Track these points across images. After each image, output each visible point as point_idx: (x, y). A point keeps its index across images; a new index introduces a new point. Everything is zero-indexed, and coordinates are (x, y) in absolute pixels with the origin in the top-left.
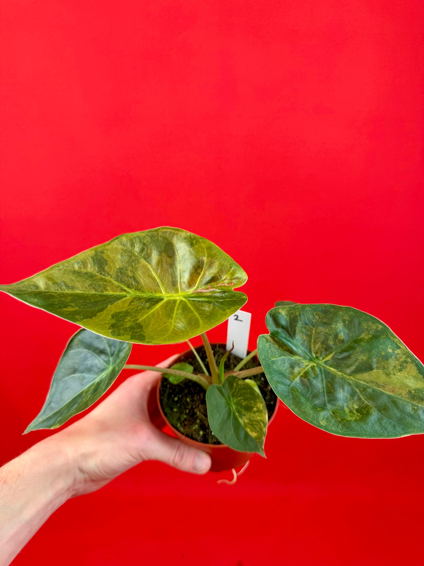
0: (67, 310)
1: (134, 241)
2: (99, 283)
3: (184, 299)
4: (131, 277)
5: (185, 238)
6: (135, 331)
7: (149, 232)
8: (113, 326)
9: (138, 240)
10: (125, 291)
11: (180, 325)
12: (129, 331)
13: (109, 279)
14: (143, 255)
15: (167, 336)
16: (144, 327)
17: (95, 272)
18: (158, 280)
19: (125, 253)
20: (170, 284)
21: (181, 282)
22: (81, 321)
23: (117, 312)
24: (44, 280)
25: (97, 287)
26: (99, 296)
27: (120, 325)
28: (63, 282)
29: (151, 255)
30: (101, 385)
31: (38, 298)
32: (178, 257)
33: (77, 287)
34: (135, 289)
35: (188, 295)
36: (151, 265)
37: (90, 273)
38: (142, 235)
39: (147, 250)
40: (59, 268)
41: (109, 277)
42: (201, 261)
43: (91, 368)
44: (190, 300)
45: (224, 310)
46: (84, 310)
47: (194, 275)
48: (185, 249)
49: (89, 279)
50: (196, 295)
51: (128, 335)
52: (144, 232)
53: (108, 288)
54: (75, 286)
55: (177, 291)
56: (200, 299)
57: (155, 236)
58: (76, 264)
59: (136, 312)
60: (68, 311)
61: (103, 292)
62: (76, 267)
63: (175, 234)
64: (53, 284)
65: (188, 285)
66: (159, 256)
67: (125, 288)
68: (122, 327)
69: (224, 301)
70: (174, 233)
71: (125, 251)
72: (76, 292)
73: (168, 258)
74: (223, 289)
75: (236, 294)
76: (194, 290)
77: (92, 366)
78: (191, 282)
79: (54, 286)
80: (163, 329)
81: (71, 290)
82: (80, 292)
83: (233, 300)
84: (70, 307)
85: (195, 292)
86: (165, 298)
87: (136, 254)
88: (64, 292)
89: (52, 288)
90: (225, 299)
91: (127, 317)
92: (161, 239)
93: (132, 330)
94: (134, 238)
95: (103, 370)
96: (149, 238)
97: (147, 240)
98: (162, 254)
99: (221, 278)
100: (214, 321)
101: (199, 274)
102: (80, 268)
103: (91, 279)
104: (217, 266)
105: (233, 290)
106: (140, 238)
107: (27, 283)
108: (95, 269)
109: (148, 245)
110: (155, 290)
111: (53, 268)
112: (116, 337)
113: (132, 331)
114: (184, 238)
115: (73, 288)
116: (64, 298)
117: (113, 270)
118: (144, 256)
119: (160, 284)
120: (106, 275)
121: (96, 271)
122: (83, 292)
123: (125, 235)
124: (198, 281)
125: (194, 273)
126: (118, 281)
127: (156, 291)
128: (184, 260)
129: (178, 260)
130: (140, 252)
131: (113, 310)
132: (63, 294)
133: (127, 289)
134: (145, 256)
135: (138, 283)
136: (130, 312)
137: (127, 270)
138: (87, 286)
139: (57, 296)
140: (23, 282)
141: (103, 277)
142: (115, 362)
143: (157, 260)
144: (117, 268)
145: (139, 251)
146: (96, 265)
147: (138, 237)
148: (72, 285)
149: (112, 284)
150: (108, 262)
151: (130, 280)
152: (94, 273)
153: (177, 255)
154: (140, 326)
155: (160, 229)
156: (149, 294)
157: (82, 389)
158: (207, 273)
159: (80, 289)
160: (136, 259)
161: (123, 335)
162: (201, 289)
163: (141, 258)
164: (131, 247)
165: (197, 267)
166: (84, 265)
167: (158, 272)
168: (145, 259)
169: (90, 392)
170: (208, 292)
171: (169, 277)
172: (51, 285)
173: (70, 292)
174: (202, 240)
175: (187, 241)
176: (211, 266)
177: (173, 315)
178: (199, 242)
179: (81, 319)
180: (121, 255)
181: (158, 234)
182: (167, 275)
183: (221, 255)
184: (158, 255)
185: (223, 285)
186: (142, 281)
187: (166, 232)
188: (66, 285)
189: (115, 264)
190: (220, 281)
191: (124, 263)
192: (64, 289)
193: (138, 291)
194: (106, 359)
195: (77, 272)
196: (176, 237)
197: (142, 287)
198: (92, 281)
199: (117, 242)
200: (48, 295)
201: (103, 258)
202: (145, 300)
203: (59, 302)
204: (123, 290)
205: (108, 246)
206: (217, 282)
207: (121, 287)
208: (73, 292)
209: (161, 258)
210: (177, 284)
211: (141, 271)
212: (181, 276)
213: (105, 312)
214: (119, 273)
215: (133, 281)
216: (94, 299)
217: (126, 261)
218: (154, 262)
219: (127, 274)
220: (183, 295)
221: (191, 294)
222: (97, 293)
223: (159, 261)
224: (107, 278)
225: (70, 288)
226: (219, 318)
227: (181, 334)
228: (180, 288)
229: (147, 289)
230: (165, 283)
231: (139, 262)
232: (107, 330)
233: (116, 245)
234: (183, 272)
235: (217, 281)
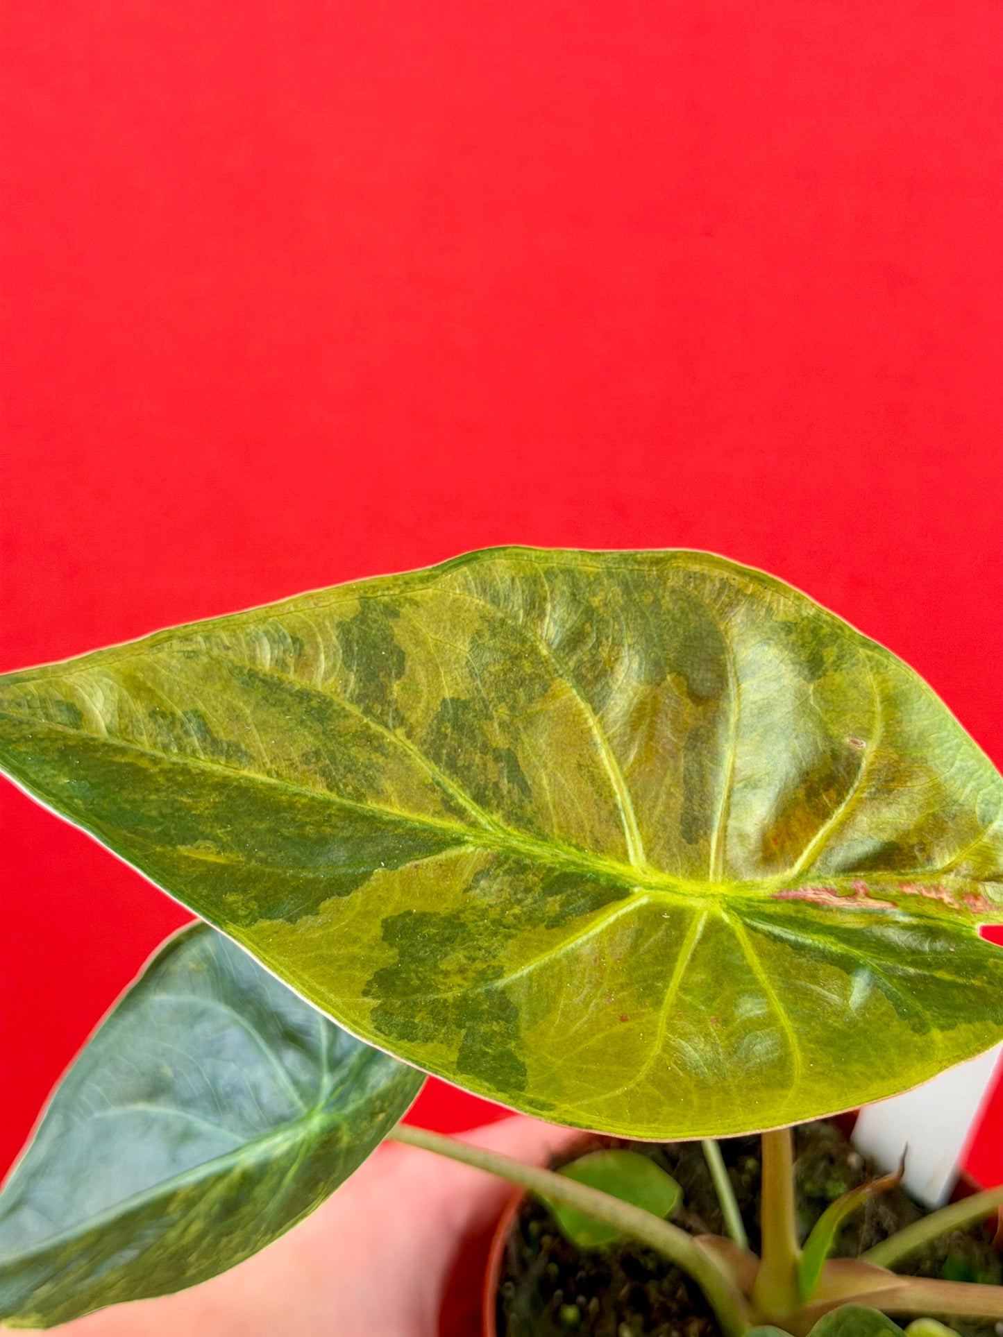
0: (195, 855)
1: (547, 587)
2: (354, 751)
3: (726, 918)
4: (500, 755)
5: (788, 628)
6: (483, 1028)
7: (625, 560)
8: (385, 981)
9: (565, 588)
10: (459, 813)
11: (695, 1050)
12: (454, 1027)
13: (400, 744)
14: (572, 664)
15: (625, 1095)
16: (524, 1016)
17: (342, 696)
18: (622, 797)
19: (494, 635)
20: (676, 830)
21: (725, 828)
22: (247, 926)
23: (409, 913)
24: (111, 689)
25: (337, 770)
26: (342, 814)
27: (416, 982)
28: (196, 712)
29: (612, 668)
30: (260, 1191)
31: (73, 773)
32: (734, 705)
33: (251, 751)
34: (508, 818)
35: (749, 899)
36: (602, 718)
37: (319, 695)
38: (586, 568)
39: (599, 643)
40: (189, 649)
41: (400, 732)
42: (845, 753)
43: (228, 1096)
44: (755, 929)
45: (921, 1028)
46: (267, 870)
47: (799, 813)
48: (780, 678)
49: (309, 723)
50: (790, 910)
51: (450, 1046)
52: (599, 554)
53: (387, 785)
54: (243, 747)
55: (697, 867)
56: (808, 939)
57: (647, 587)
58: (265, 641)
59: (495, 934)
60: (195, 863)
61: (360, 797)
62: (266, 658)
63: (745, 595)
64: (152, 714)
65: (760, 854)
66: (648, 682)
67: (461, 801)
68: (425, 994)
69: (923, 979)
70: (738, 591)
71: (496, 627)
72: (245, 772)
73: (687, 701)
74: (929, 918)
75: (992, 960)
76: (784, 882)
77: (237, 1090)
78: (775, 840)
79: (151, 725)
80: (610, 1050)
81: (223, 762)
82: (261, 777)
83: (973, 987)
84: (209, 843)
85: (784, 894)
86: (636, 890)
87: (544, 652)
88: (190, 761)
89: (141, 734)
90: (928, 966)
91: (453, 950)
92: (671, 606)
93: (468, 1024)
94: (549, 573)
95: (280, 1122)
96: (618, 590)
97: (607, 596)
98: (664, 679)
99: (929, 859)
100: (862, 1073)
101: (825, 815)
102: (281, 664)
103: (318, 728)
104: (920, 798)
105: (977, 932)
106: (573, 577)
107: (38, 687)
108: (347, 682)
109: (607, 622)
110: (597, 841)
111: (160, 642)
112: (391, 1039)
113: (469, 1028)
114: (785, 623)
115: (233, 752)
116: (189, 796)
117: (422, 705)
118: (577, 668)
119: (629, 817)
120: (390, 723)
121: (348, 695)
122: (273, 781)
123: (508, 551)
124: (811, 846)
125: (797, 804)
126: (436, 759)
127: (599, 847)
128: (761, 730)
129: (733, 720)
130: (561, 647)
131: (397, 896)
132: (185, 771)
133: (474, 810)
134: (584, 671)
135: (525, 789)
136: (470, 925)
137: (489, 718)
138: (296, 756)
139: (161, 779)
140: (18, 680)
141: (376, 728)
142: (339, 1100)
143: (635, 701)
144: (444, 700)
145: (557, 641)
146: (355, 668)
147: (568, 572)
148: (233, 738)
149: (409, 769)
150: (408, 664)
151: (491, 765)
152: (335, 698)
153: (732, 699)
154: (503, 1007)
155: (676, 558)
156: (568, 853)
157: (169, 1180)
158: (863, 820)
159: (264, 764)
160: (539, 676)
161: (427, 1039)
162: (820, 886)
163: (561, 676)
164: (527, 614)
165: (822, 780)
166: (300, 655)
167: (628, 757)
168: (579, 679)
169: (202, 1207)
170: (849, 912)
171: (672, 790)
172: (138, 720)
173: (216, 767)
174: (870, 653)
175: (793, 644)
176: (890, 792)
177: (666, 987)
178: (854, 661)
179: (246, 917)
180: (473, 641)
181: (662, 579)
182: (668, 780)
183: (950, 748)
184: (642, 679)
185: (933, 895)
186: (545, 782)
187: (703, 578)
188: (205, 730)
189: (438, 674)
190: (919, 870)
191: (478, 682)
192: (194, 752)
193: (518, 828)
194: (304, 1077)
195: (263, 681)
196: (747, 609)
197: (541, 810)
198: (321, 736)
199: (466, 577)
200: (120, 764)
201: (388, 638)
202: (542, 880)
203: (167, 811)
204: (451, 808)
205: (420, 586)
206: (902, 874)
207: (444, 792)
208: (229, 772)
209: (655, 698)
210: (707, 836)
211: (549, 736)
212: (736, 798)
213: (358, 901)
214: (448, 725)
215: (505, 771)
216: (318, 825)
217: (491, 674)
218: (617, 710)
219: (483, 734)
220: (724, 895)
221: (764, 902)
222: (333, 797)
223: (642, 705)
224: (389, 737)
225: (221, 752)
226: (890, 1066)
227: (695, 1100)
228: (717, 858)
229: (561, 828)
230: (651, 815)
231: (550, 692)
232: (357, 997)
233: (458, 592)
234: (745, 786)
235: (904, 866)
